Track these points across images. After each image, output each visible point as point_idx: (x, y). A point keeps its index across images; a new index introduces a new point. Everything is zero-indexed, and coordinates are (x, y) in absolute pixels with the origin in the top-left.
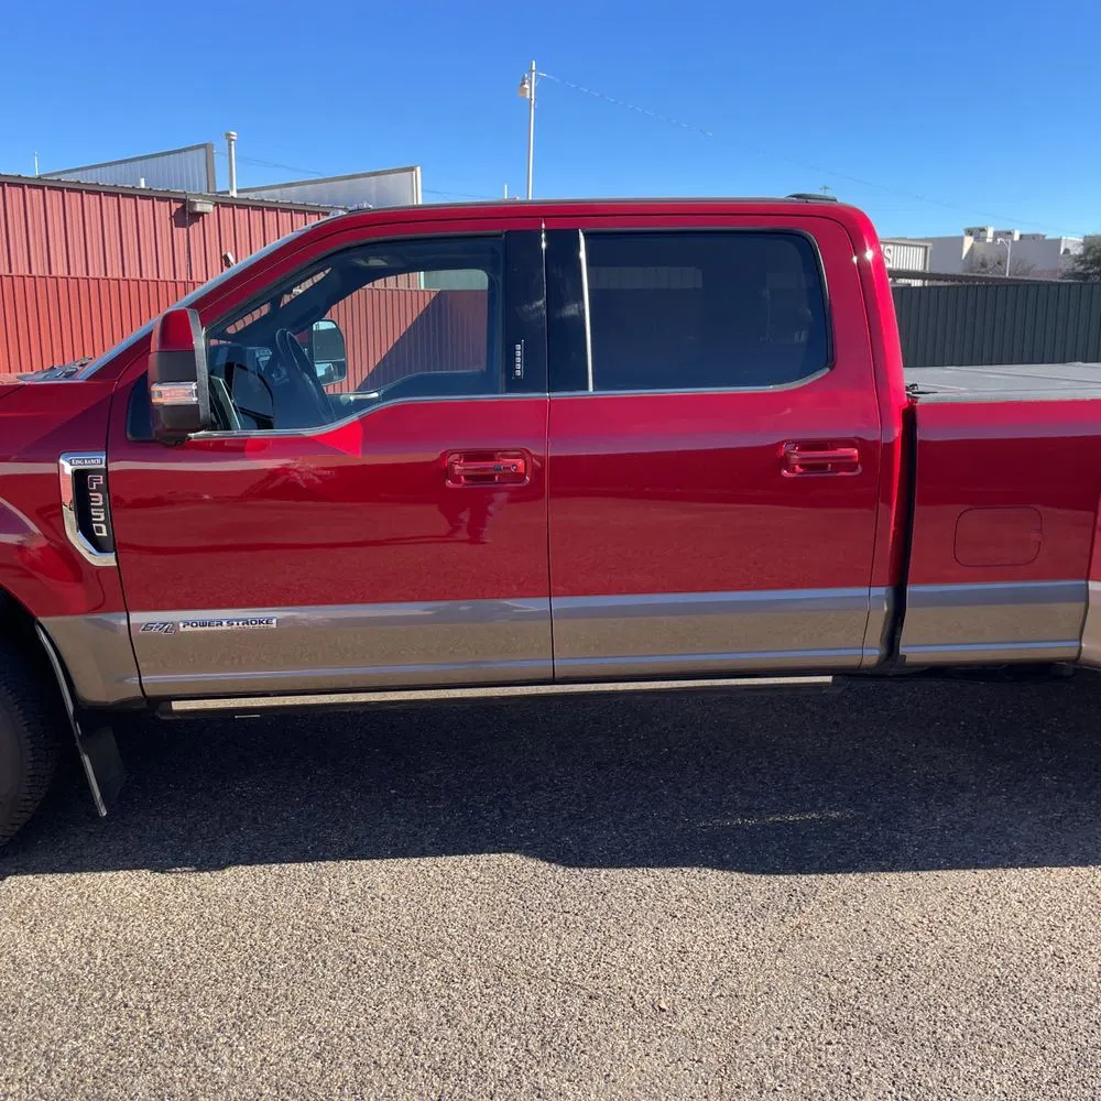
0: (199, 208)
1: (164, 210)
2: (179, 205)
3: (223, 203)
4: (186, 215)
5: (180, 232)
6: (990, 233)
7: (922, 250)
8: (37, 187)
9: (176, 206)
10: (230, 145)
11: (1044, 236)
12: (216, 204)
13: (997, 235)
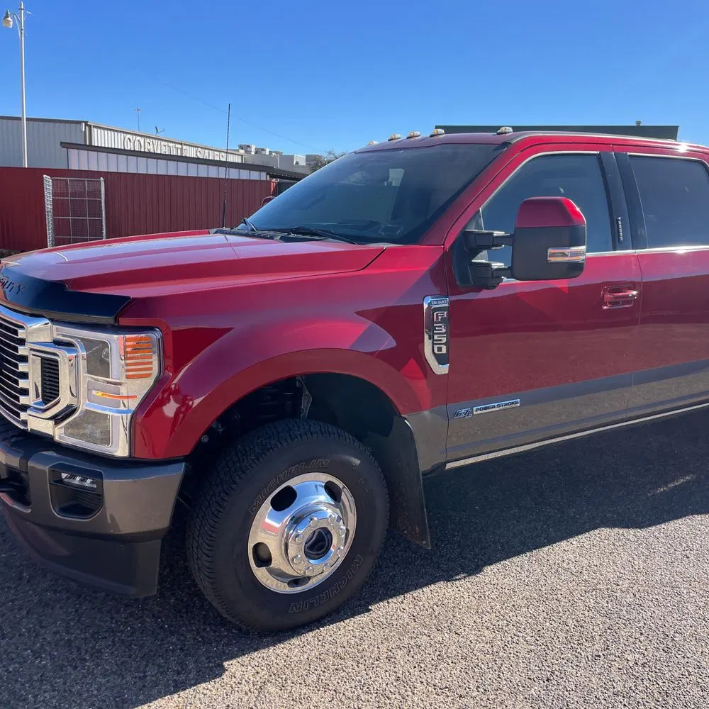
13: (257, 151)
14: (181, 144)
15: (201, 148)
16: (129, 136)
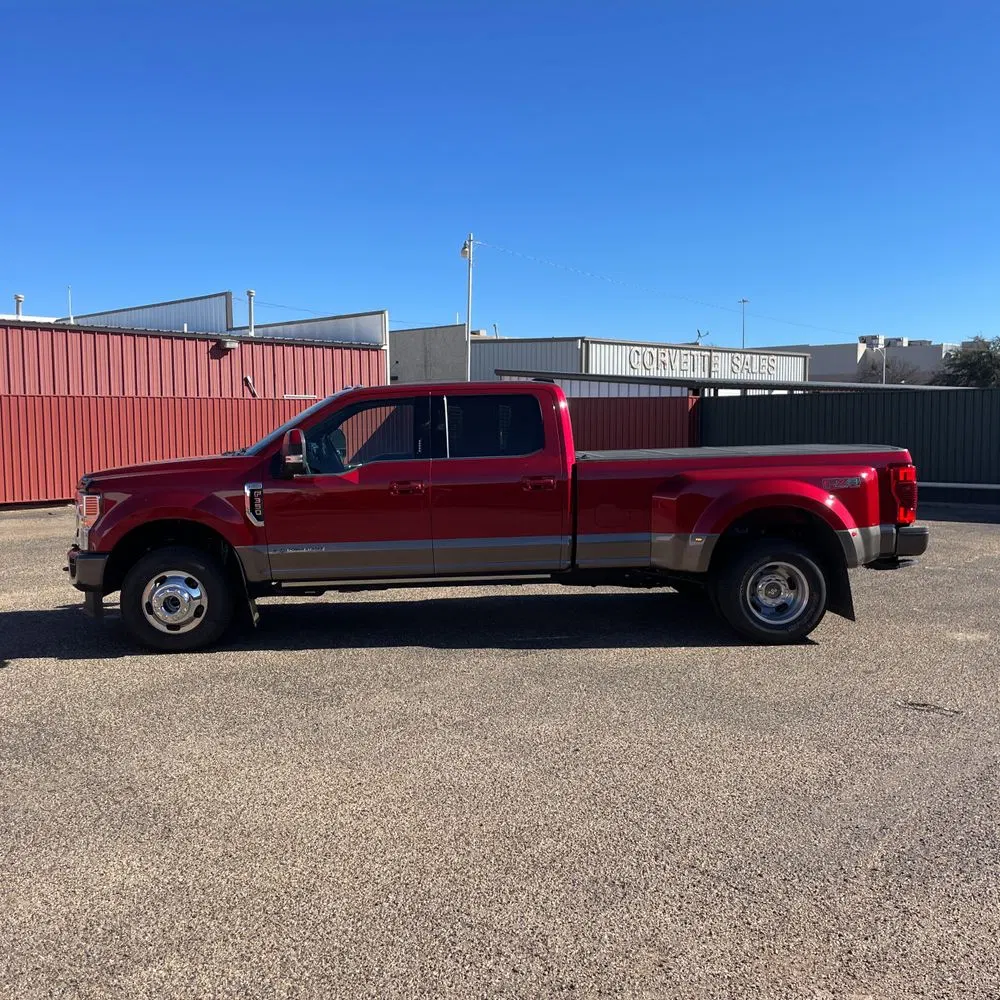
0: (228, 345)
1: (203, 347)
2: (214, 344)
3: (244, 341)
4: (219, 351)
5: (214, 363)
6: (881, 341)
7: (802, 360)
8: (116, 334)
9: (212, 344)
10: (250, 299)
11: (930, 342)
12: (240, 342)
13: (888, 343)
14: (710, 351)
15: (740, 353)
16: (637, 348)
